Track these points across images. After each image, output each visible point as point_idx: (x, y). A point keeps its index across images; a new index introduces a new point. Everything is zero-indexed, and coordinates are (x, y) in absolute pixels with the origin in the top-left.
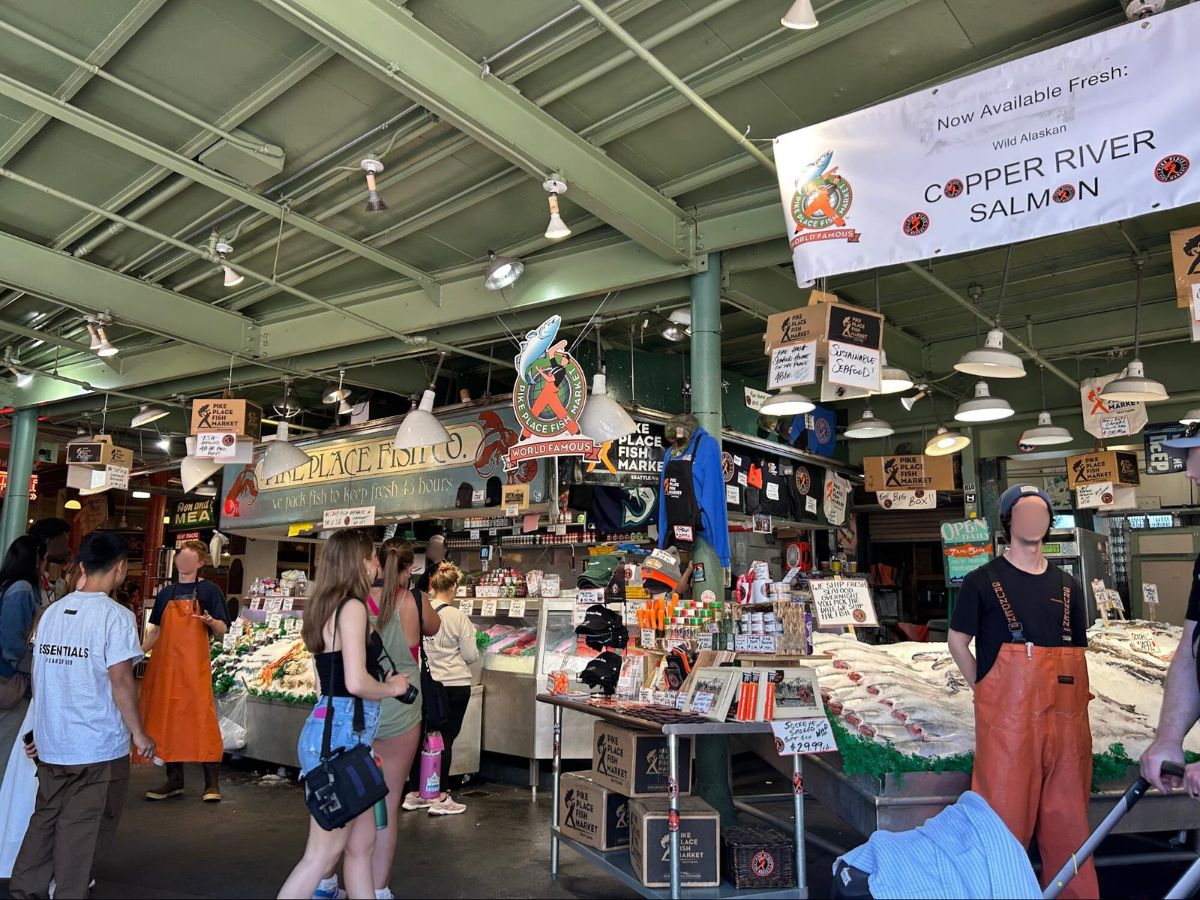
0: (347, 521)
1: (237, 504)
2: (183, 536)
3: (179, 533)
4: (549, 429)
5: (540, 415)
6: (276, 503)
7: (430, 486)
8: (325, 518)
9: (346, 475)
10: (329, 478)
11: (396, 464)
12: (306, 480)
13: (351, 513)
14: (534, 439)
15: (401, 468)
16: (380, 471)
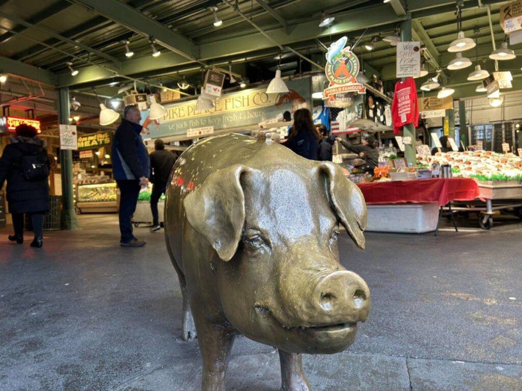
0: (200, 133)
1: (148, 129)
2: (83, 152)
3: (81, 151)
4: (342, 82)
5: (339, 76)
6: (171, 127)
7: (253, 115)
8: (188, 133)
9: (208, 113)
10: (199, 115)
11: (235, 107)
12: (186, 117)
13: (202, 129)
14: (336, 86)
15: (237, 109)
16: (226, 110)
